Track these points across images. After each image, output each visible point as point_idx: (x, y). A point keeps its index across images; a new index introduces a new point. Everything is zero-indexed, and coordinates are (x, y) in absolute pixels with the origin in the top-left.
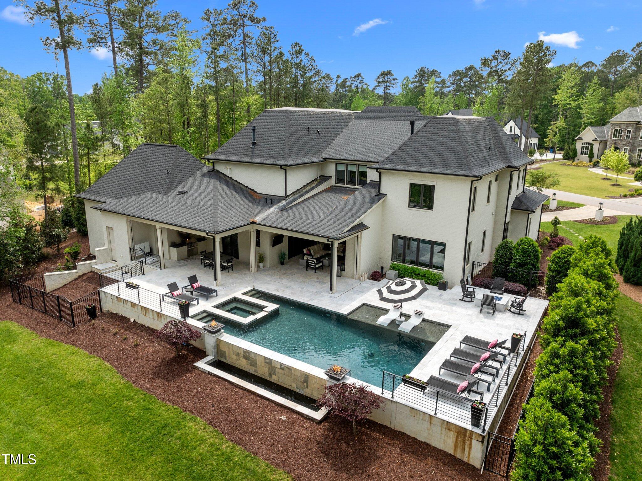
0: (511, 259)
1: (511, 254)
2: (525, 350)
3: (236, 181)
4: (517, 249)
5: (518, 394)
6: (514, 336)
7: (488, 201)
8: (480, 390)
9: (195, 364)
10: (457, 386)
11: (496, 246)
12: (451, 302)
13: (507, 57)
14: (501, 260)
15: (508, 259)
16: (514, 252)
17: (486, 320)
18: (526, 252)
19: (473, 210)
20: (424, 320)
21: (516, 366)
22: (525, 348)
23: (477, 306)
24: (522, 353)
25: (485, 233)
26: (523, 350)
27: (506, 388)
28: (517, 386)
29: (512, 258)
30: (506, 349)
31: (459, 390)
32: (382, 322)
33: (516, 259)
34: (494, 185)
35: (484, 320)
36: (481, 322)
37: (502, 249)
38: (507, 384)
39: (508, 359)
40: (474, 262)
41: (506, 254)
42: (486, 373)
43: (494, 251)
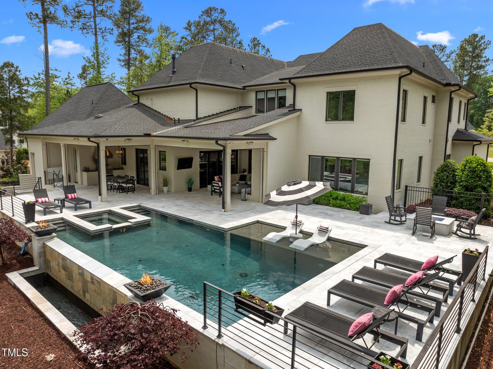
0: (454, 183)
1: (454, 176)
2: (486, 280)
3: (156, 111)
4: (462, 170)
5: (481, 355)
6: (466, 253)
7: (424, 122)
8: (399, 336)
9: (6, 274)
10: (349, 323)
11: (435, 170)
12: (373, 224)
13: (443, 49)
14: (441, 185)
15: (451, 183)
16: (458, 173)
17: (421, 243)
18: (475, 172)
19: (404, 120)
20: (329, 239)
21: (473, 300)
22: (487, 277)
23: (408, 228)
24: (483, 283)
25: (421, 158)
26: (484, 279)
27: (456, 338)
28: (478, 338)
29: (456, 182)
30: (454, 273)
31: (352, 330)
32: (270, 239)
33: (462, 181)
34: (430, 106)
35: (417, 242)
36: (413, 243)
37: (442, 172)
38: (458, 330)
39: (457, 289)
40: (406, 187)
41: (447, 177)
42: (414, 306)
43: (433, 176)
